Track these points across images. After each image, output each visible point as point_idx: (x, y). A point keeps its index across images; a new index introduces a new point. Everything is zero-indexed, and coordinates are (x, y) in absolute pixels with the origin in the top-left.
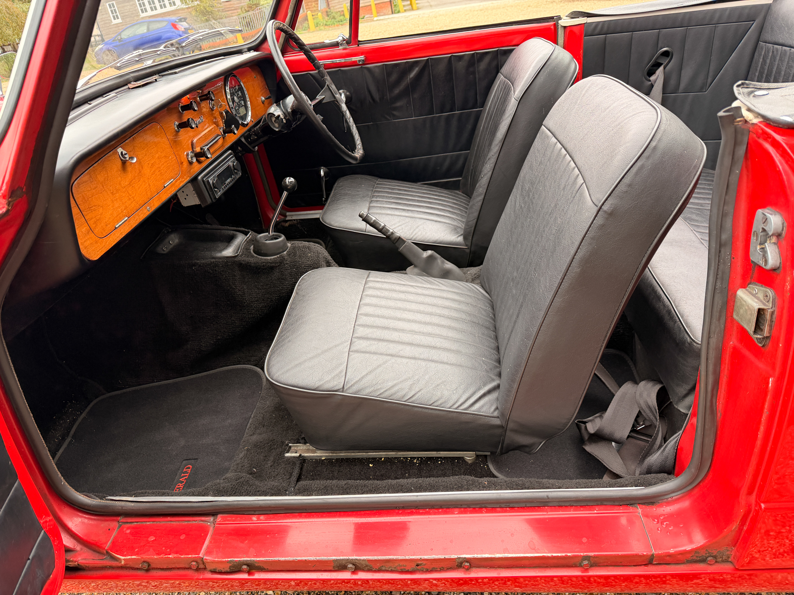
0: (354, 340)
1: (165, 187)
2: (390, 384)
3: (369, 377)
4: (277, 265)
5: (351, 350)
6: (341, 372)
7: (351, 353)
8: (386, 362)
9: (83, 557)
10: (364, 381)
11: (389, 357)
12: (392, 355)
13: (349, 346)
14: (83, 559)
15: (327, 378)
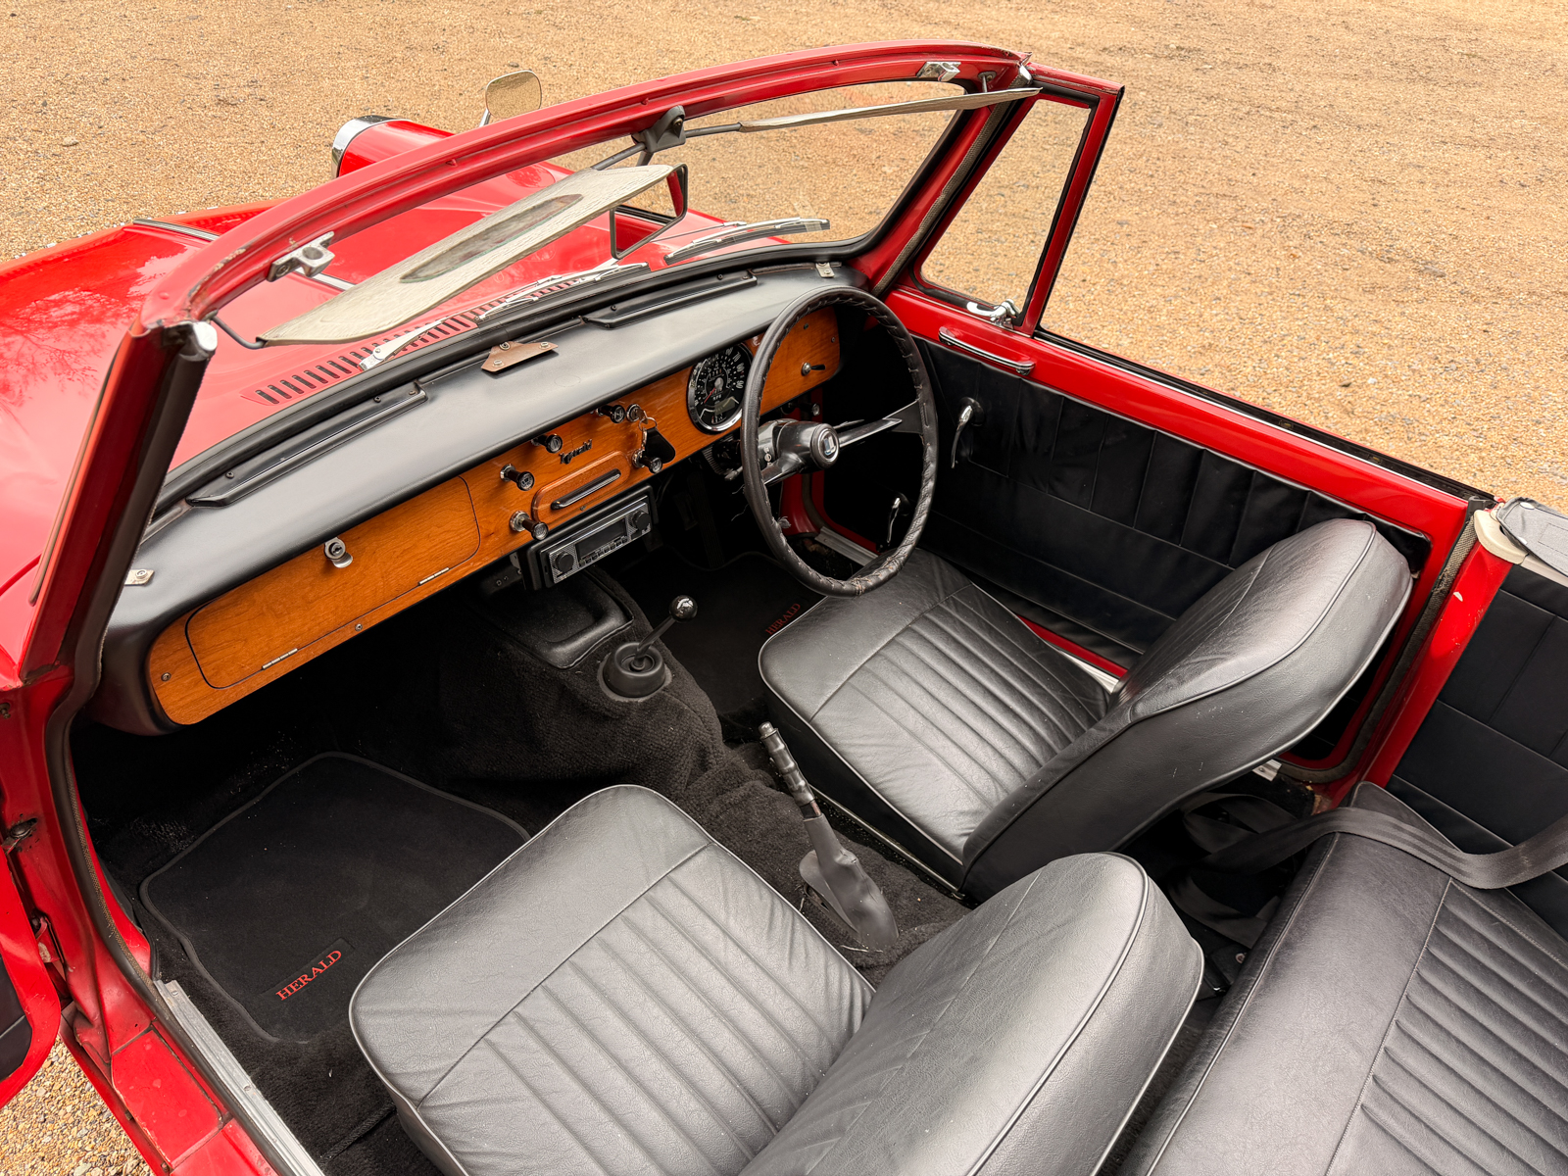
0: (511, 1019)
1: (420, 585)
2: (486, 1146)
3: (467, 1110)
4: (614, 717)
5: (486, 1037)
6: (436, 1071)
7: (482, 1044)
8: (515, 1099)
9: (91, 1039)
10: (457, 1111)
11: (527, 1093)
12: (536, 1092)
13: (490, 1026)
14: (88, 1043)
15: (412, 1067)
